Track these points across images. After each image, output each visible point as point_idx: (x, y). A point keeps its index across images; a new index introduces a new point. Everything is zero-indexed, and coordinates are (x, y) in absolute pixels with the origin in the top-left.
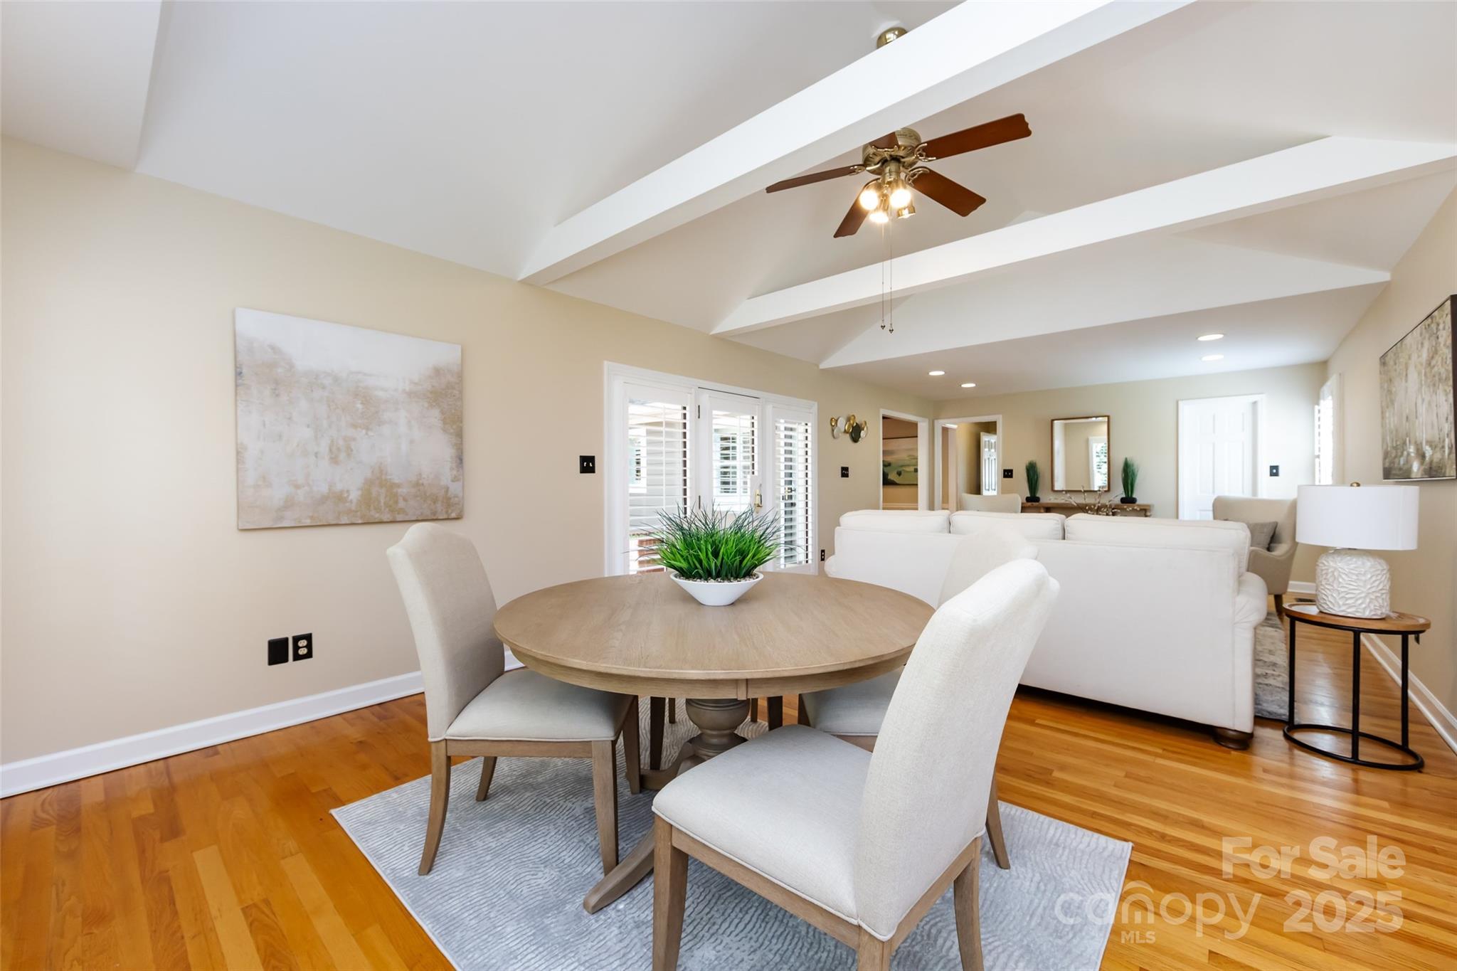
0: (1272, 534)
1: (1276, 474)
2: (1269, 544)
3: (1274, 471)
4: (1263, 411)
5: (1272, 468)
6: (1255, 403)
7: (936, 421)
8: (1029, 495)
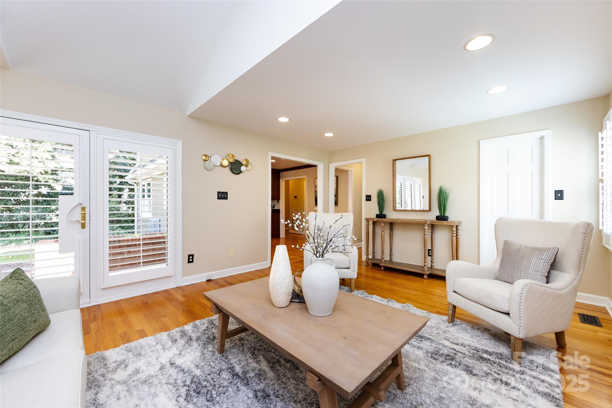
0: (552, 261)
1: (561, 198)
2: (549, 272)
3: (559, 195)
4: (549, 143)
5: (557, 192)
6: (542, 138)
7: (330, 164)
8: (378, 213)
